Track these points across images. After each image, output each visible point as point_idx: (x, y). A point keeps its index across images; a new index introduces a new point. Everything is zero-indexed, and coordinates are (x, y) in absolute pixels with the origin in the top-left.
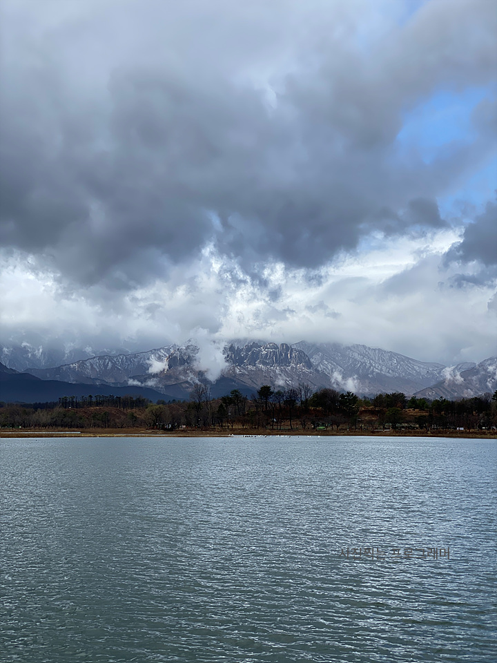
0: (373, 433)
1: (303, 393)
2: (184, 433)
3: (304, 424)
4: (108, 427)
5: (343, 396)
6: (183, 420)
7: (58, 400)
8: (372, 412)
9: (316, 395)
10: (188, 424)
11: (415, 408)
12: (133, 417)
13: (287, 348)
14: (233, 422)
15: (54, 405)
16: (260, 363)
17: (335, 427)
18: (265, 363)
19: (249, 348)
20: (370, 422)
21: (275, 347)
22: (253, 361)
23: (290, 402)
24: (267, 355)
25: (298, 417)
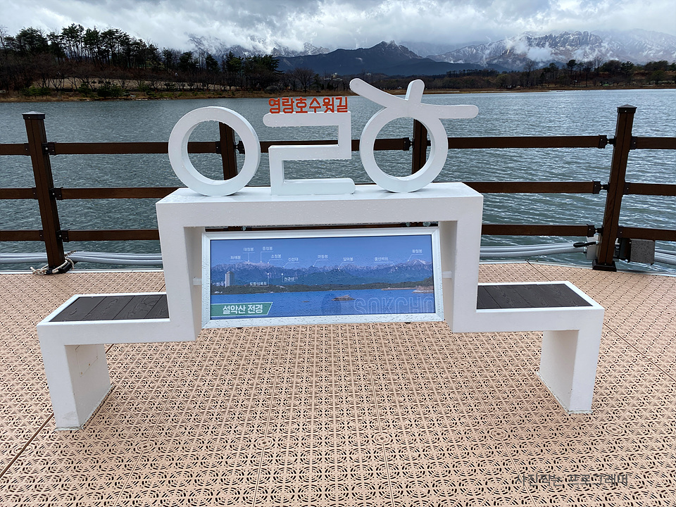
0: (641, 88)
1: (597, 64)
2: (519, 90)
3: (595, 84)
4: (474, 88)
5: (623, 64)
6: (519, 83)
7: (446, 73)
8: (643, 74)
9: (605, 64)
10: (522, 85)
12: (488, 82)
13: (587, 34)
14: (549, 83)
15: (444, 76)
16: (568, 45)
17: (615, 84)
18: (571, 45)
19: (562, 36)
20: (640, 81)
21: (579, 34)
22: (563, 45)
23: (588, 69)
24: (573, 39)
25: (591, 79)
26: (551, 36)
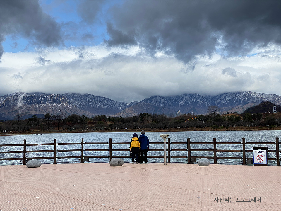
0: (92, 132)
2: (12, 134)
3: (64, 129)
5: (80, 117)
8: (93, 123)
9: (69, 117)
10: (14, 130)
11: (110, 121)
13: (60, 96)
16: (48, 103)
17: (77, 130)
18: (50, 103)
19: (42, 97)
21: (55, 95)
22: (44, 102)
23: (59, 120)
24: (51, 99)
25: (62, 126)
26: (35, 96)
